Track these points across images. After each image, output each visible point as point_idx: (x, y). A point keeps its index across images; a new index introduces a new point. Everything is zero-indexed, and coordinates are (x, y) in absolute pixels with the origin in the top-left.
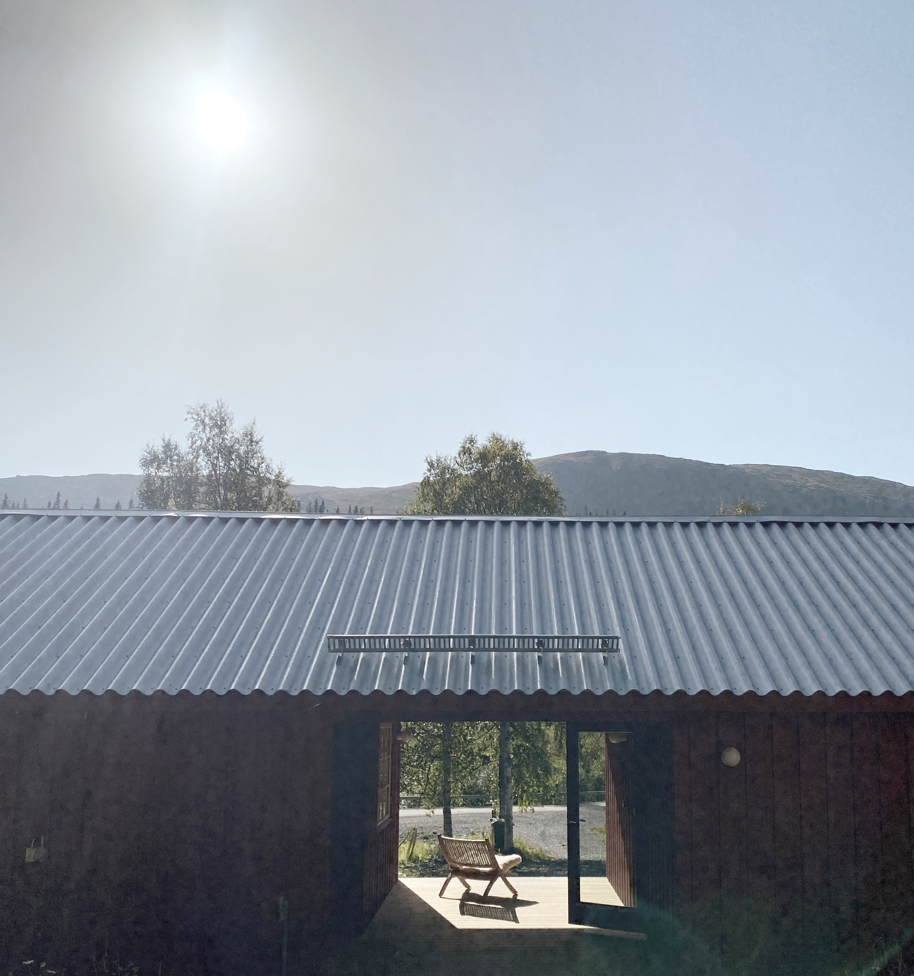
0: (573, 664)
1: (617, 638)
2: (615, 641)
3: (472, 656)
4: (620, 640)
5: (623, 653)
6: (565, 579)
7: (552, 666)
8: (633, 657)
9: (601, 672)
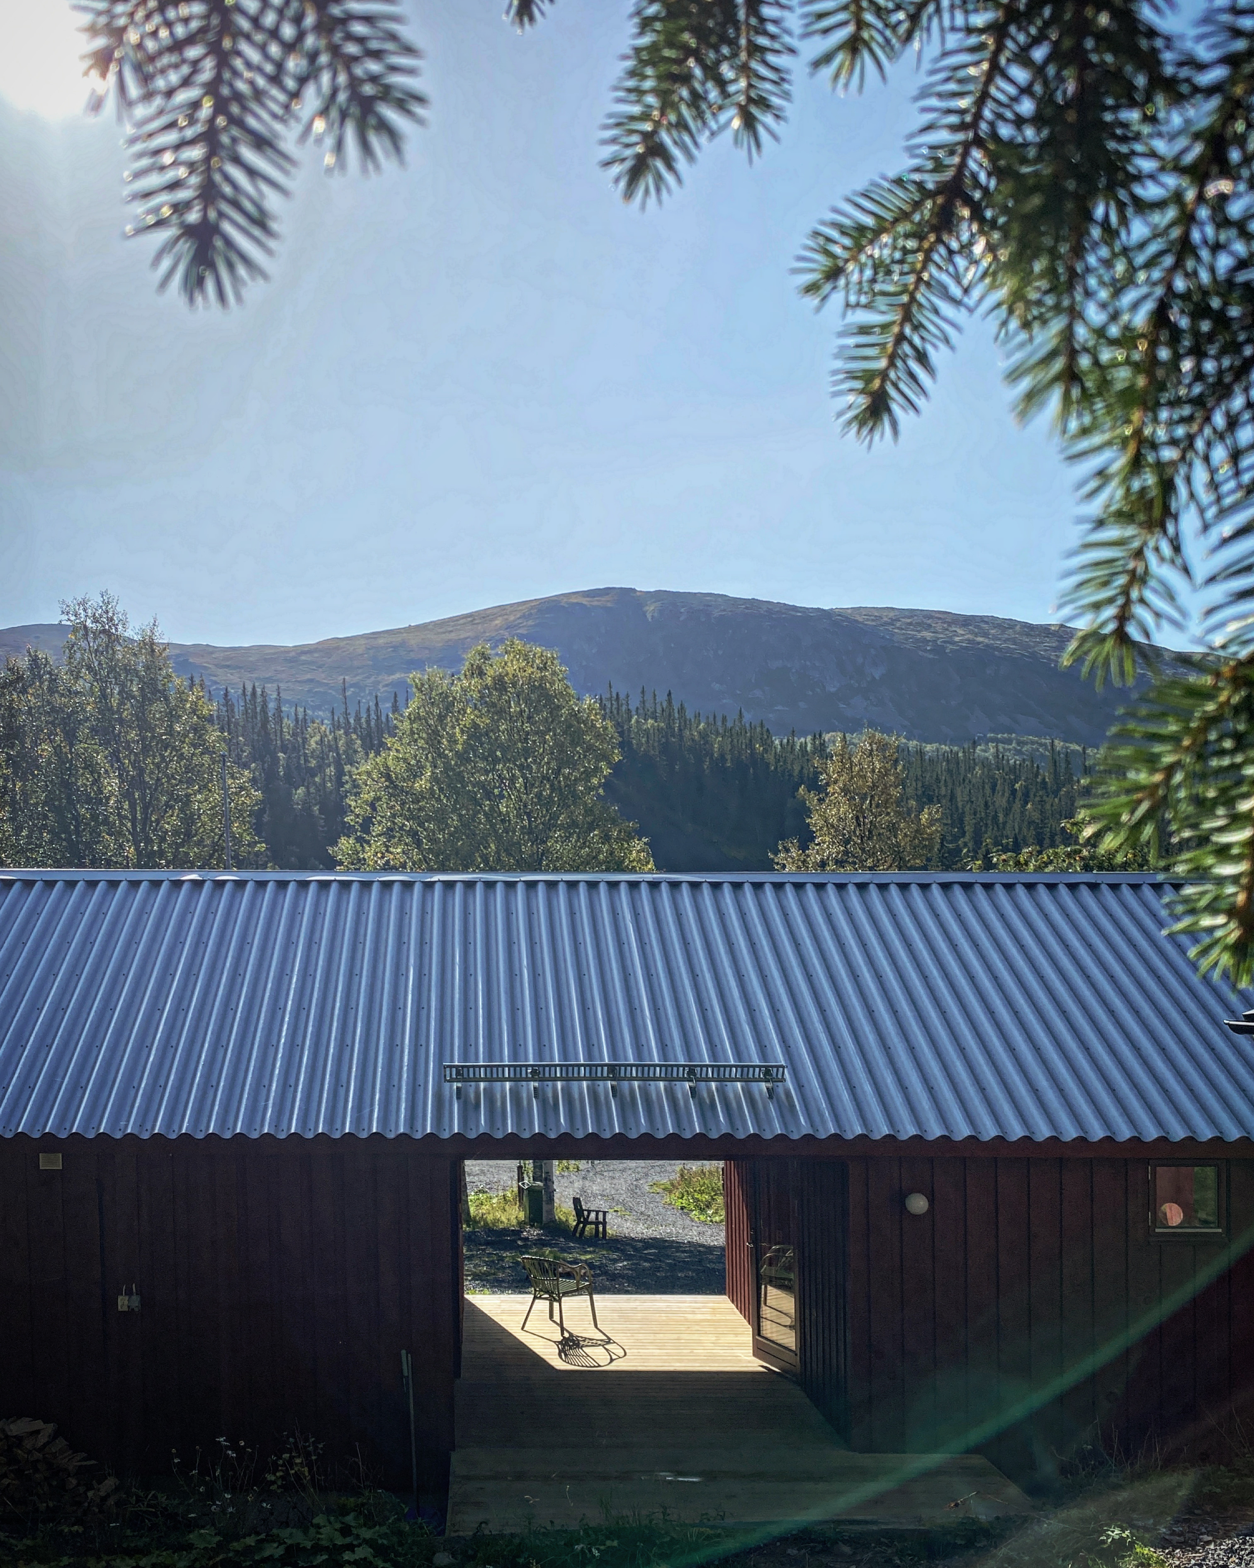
0: (731, 1096)
1: (783, 1067)
2: (781, 1069)
3: (613, 1087)
4: (786, 1070)
5: (790, 1084)
6: (702, 970)
7: (708, 1101)
8: (800, 1087)
9: (765, 1108)
